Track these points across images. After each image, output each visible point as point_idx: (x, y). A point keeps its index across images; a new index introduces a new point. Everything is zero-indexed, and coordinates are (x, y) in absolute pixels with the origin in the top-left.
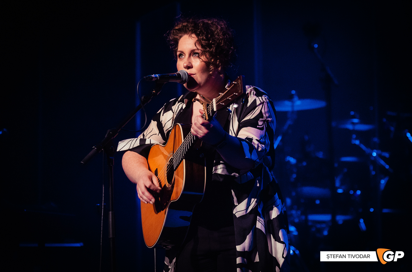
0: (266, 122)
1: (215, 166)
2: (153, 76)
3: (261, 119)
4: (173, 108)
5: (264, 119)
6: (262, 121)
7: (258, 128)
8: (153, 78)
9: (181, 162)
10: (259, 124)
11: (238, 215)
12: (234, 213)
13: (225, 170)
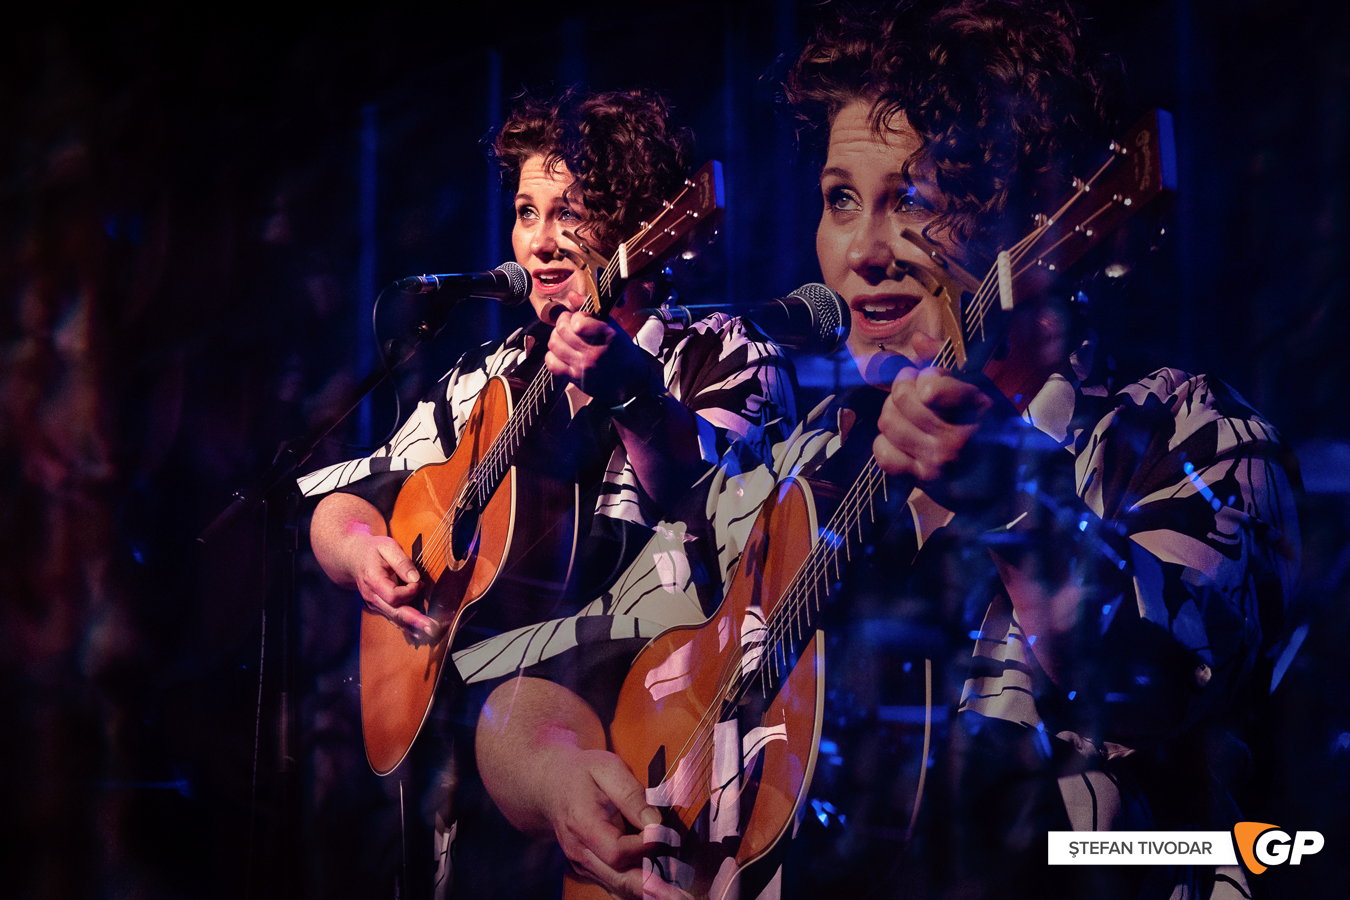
0: (768, 410)
1: (604, 494)
2: (423, 278)
3: (753, 396)
4: (489, 360)
5: (764, 399)
6: (756, 401)
7: (744, 416)
8: (421, 284)
9: (502, 476)
10: (748, 407)
11: (657, 694)
12: (647, 685)
13: (636, 509)
